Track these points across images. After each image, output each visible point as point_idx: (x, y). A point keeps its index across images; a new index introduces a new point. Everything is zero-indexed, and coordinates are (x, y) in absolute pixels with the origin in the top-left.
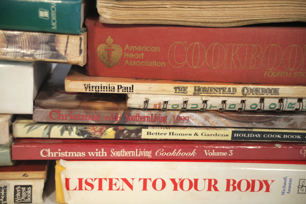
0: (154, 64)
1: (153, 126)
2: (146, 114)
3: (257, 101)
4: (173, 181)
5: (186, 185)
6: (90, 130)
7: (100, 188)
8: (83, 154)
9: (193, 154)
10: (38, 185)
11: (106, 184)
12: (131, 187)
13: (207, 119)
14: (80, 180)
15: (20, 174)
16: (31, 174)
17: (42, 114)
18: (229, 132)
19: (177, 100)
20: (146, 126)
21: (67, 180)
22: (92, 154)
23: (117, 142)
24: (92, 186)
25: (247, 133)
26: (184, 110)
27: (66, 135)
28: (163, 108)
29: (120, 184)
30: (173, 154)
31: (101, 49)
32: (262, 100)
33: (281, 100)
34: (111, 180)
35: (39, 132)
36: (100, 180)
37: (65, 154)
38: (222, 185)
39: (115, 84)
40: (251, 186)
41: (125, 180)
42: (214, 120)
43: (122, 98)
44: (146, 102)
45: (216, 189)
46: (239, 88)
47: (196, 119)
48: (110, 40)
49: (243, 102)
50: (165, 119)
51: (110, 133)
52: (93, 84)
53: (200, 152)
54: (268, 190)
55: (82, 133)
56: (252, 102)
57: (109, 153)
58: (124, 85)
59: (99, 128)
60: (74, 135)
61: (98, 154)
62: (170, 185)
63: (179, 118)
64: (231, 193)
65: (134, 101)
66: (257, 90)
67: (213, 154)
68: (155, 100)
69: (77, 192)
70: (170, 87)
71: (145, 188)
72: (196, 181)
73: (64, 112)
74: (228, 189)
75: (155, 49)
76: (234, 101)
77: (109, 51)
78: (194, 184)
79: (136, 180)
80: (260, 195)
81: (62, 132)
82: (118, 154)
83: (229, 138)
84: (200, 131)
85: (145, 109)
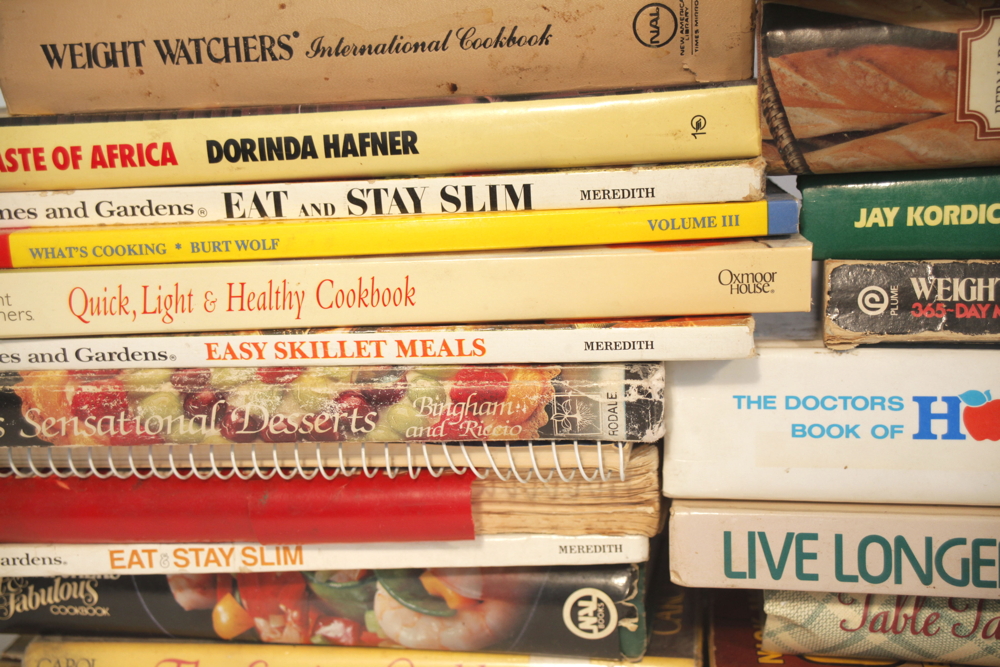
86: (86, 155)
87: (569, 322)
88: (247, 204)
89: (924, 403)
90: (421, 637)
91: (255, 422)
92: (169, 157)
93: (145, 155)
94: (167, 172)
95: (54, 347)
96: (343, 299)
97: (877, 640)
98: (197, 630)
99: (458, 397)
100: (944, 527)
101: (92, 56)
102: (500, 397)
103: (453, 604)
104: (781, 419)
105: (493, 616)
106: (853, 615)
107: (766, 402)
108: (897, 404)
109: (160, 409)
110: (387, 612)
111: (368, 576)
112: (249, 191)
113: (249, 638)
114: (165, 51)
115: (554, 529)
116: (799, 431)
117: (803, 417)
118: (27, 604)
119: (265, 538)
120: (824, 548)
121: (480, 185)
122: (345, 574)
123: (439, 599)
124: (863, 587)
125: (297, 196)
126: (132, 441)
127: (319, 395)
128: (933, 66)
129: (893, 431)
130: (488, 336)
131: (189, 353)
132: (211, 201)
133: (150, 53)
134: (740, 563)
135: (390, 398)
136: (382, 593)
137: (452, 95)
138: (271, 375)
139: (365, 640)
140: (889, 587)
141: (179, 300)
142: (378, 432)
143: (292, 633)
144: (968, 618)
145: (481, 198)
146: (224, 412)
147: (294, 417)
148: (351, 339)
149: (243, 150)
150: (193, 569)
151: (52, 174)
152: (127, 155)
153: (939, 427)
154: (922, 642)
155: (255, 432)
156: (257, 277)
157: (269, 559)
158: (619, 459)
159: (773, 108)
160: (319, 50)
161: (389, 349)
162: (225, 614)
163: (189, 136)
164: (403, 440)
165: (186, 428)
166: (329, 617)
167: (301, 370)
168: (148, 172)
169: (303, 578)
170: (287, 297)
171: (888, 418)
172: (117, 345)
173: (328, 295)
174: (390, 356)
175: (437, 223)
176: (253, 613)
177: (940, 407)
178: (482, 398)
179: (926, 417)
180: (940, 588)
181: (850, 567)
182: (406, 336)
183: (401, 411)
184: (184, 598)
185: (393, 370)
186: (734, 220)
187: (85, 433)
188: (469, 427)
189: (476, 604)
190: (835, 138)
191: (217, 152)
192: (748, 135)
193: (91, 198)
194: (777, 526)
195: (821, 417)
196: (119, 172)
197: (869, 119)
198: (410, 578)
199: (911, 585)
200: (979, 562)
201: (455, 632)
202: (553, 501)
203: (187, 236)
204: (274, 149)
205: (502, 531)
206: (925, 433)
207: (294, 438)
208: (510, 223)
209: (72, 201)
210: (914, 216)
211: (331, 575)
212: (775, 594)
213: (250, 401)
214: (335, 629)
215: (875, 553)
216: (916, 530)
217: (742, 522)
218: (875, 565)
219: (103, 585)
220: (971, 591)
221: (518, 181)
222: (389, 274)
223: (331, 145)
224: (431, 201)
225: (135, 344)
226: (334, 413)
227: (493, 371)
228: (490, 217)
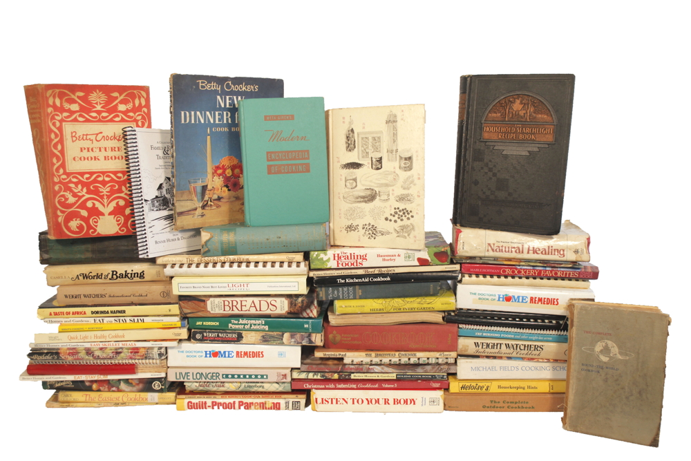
0: (356, 342)
1: (357, 372)
2: (353, 367)
3: (407, 359)
4: (367, 399)
5: (374, 402)
6: (327, 375)
7: (332, 403)
8: (323, 387)
9: (377, 386)
10: (303, 402)
11: (334, 401)
12: (347, 402)
13: (383, 369)
14: (322, 399)
15: (294, 396)
16: (300, 396)
17: (305, 367)
18: (395, 375)
19: (367, 360)
20: (353, 373)
21: (316, 399)
22: (327, 386)
23: (340, 380)
24: (328, 402)
25: (404, 375)
26: (371, 365)
27: (315, 377)
28: (361, 364)
29: (342, 401)
30: (367, 386)
31: (331, 336)
32: (409, 359)
33: (419, 359)
34: (337, 399)
35: (303, 376)
36: (332, 399)
37: (315, 386)
38: (391, 402)
39: (338, 353)
40: (406, 402)
41: (344, 399)
42: (386, 369)
43: (342, 359)
44: (352, 361)
45: (389, 404)
46: (397, 353)
47: (377, 369)
48: (335, 332)
49: (400, 360)
50: (362, 369)
51: (336, 376)
52: (327, 353)
53: (380, 385)
54: (414, 404)
55: (323, 376)
56: (405, 360)
57: (336, 386)
58: (342, 353)
59: (330, 374)
60: (319, 377)
61: (330, 386)
62: (365, 402)
63: (369, 368)
64: (396, 406)
65: (347, 361)
66: (406, 354)
67: (387, 386)
68: (356, 360)
69: (321, 405)
70: (363, 354)
71: (353, 403)
72: (378, 399)
73: (314, 366)
74: (394, 404)
75: (356, 336)
76: (395, 360)
77: (335, 337)
78: (377, 401)
79: (349, 399)
80: (410, 406)
81: (314, 376)
82: (339, 386)
83: (395, 378)
84: (380, 375)
85: (352, 364)
86: (71, 313)
87: (149, 341)
88: (98, 321)
89: (206, 352)
90: (129, 390)
91: (98, 356)
92: (85, 313)
93: (81, 313)
94: (85, 315)
95: (65, 344)
96: (113, 337)
97: (201, 388)
98: (89, 389)
99: (131, 352)
100: (208, 371)
101: (73, 297)
102: (138, 352)
103: (134, 384)
104: (185, 354)
105: (141, 386)
106: (197, 384)
107: (183, 352)
108: (202, 352)
109: (83, 354)
110: (123, 386)
111: (119, 380)
112: (98, 318)
113: (99, 390)
114: (85, 296)
115: (150, 372)
116: (188, 356)
117: (188, 354)
118: (59, 385)
119: (101, 374)
120: (191, 374)
121: (136, 318)
122: (116, 380)
123: (132, 383)
124: (197, 380)
125: (106, 320)
126: (78, 359)
127: (109, 353)
128: (202, 304)
129: (201, 356)
130: (136, 343)
131: (88, 345)
132: (92, 320)
133: (82, 296)
134: (178, 377)
135: (120, 353)
136: (122, 383)
137: (132, 304)
138: (101, 349)
139: (119, 391)
140: (200, 380)
141: (86, 337)
142: (119, 358)
143: (106, 389)
144: (214, 384)
145: (136, 320)
146: (93, 355)
147: (105, 356)
148: (114, 343)
149: (97, 312)
150: (89, 379)
151: (65, 316)
152: (78, 313)
153: (208, 356)
154: (208, 388)
155: (98, 358)
156: (99, 333)
157: (102, 377)
158: (158, 361)
159: (181, 308)
160: (110, 296)
161: (121, 345)
162: (94, 386)
163: (88, 310)
164: (123, 359)
165: (87, 357)
166: (113, 387)
167: (106, 348)
168: (82, 315)
169: (108, 380)
170: (104, 337)
171: (201, 354)
172: (76, 344)
173: (110, 336)
174: (121, 346)
175: (129, 325)
176: (100, 386)
177: (208, 353)
178: (135, 353)
179: (206, 354)
180: (208, 380)
181: (195, 377)
182: (123, 343)
183: (122, 355)
184: (87, 384)
185: (121, 348)
186: (175, 325)
187: (70, 358)
188: (133, 357)
189: (138, 384)
190: (190, 313)
191: (93, 313)
192: (178, 312)
193: (72, 319)
194: (184, 371)
195: (191, 354)
196: (76, 315)
197: (194, 311)
198: (127, 381)
199: (204, 380)
200: (213, 376)
201: (135, 389)
202: (150, 367)
203: (88, 327)
204: (102, 312)
205: (142, 372)
206: (206, 356)
207: (105, 359)
208: (141, 325)
209: (68, 320)
210: (204, 323)
211: (113, 380)
212: (186, 382)
213: (97, 353)
214: (114, 389)
215: (198, 375)
216: (204, 371)
217: (178, 371)
218: (198, 377)
219: (73, 382)
220: (212, 380)
221: (142, 318)
222: (120, 333)
223: (111, 312)
224: (128, 321)
225: (79, 344)
226: (111, 355)
227: (137, 348)
228: (137, 324)
